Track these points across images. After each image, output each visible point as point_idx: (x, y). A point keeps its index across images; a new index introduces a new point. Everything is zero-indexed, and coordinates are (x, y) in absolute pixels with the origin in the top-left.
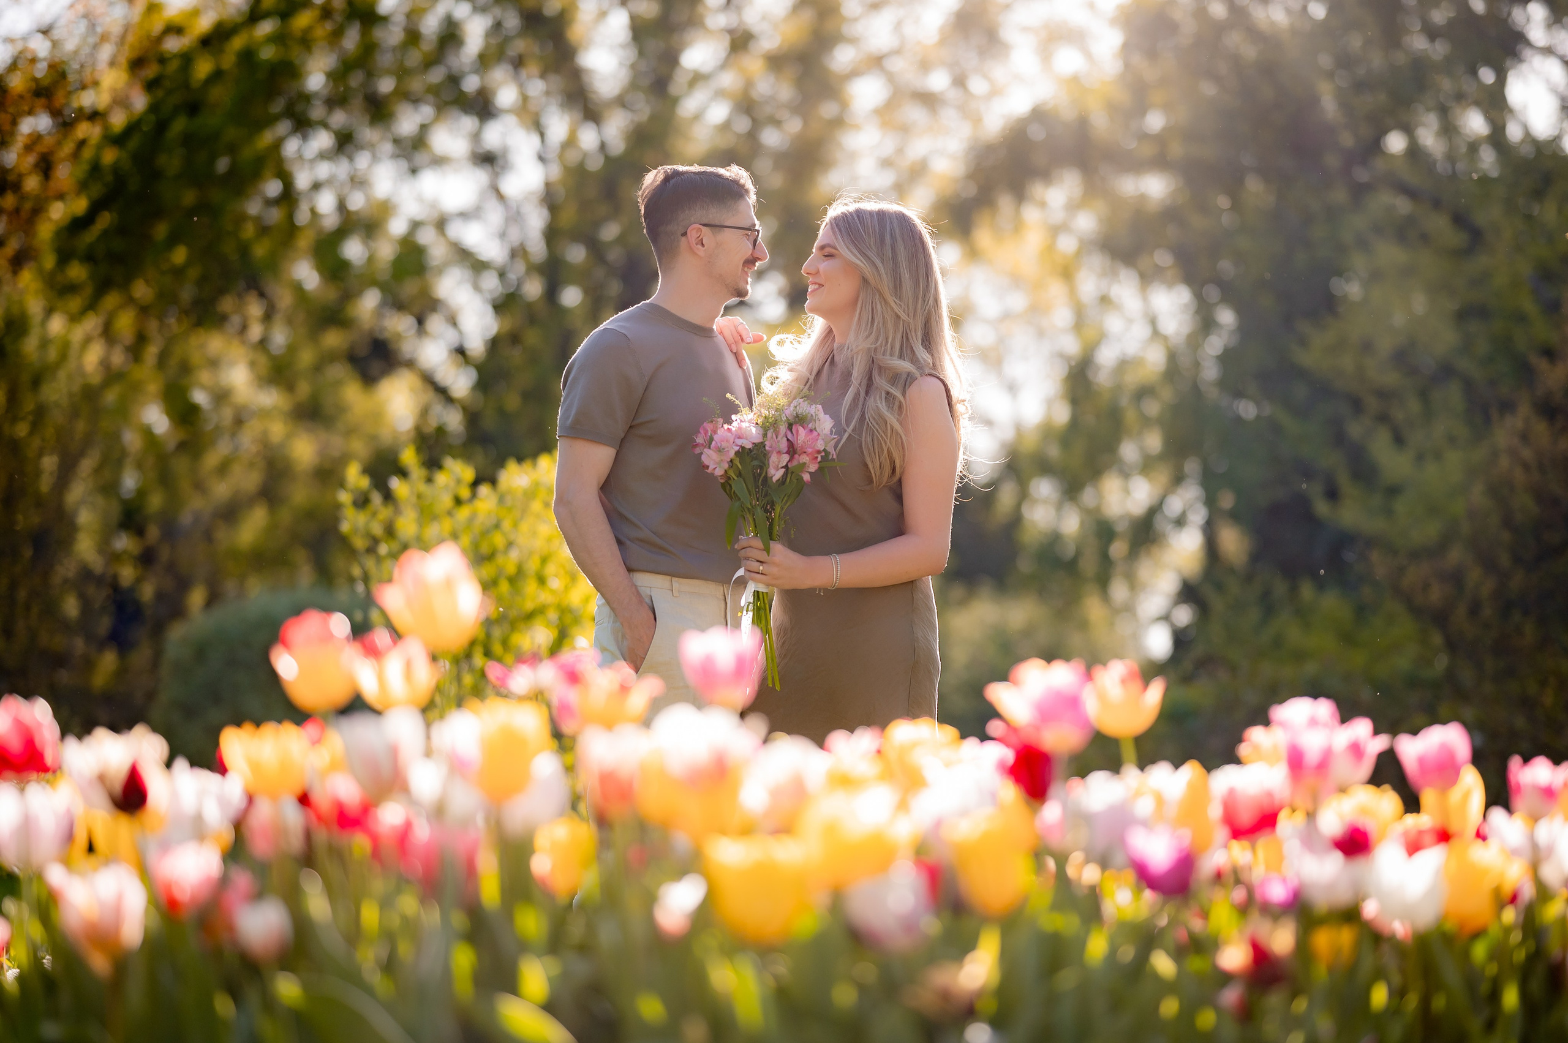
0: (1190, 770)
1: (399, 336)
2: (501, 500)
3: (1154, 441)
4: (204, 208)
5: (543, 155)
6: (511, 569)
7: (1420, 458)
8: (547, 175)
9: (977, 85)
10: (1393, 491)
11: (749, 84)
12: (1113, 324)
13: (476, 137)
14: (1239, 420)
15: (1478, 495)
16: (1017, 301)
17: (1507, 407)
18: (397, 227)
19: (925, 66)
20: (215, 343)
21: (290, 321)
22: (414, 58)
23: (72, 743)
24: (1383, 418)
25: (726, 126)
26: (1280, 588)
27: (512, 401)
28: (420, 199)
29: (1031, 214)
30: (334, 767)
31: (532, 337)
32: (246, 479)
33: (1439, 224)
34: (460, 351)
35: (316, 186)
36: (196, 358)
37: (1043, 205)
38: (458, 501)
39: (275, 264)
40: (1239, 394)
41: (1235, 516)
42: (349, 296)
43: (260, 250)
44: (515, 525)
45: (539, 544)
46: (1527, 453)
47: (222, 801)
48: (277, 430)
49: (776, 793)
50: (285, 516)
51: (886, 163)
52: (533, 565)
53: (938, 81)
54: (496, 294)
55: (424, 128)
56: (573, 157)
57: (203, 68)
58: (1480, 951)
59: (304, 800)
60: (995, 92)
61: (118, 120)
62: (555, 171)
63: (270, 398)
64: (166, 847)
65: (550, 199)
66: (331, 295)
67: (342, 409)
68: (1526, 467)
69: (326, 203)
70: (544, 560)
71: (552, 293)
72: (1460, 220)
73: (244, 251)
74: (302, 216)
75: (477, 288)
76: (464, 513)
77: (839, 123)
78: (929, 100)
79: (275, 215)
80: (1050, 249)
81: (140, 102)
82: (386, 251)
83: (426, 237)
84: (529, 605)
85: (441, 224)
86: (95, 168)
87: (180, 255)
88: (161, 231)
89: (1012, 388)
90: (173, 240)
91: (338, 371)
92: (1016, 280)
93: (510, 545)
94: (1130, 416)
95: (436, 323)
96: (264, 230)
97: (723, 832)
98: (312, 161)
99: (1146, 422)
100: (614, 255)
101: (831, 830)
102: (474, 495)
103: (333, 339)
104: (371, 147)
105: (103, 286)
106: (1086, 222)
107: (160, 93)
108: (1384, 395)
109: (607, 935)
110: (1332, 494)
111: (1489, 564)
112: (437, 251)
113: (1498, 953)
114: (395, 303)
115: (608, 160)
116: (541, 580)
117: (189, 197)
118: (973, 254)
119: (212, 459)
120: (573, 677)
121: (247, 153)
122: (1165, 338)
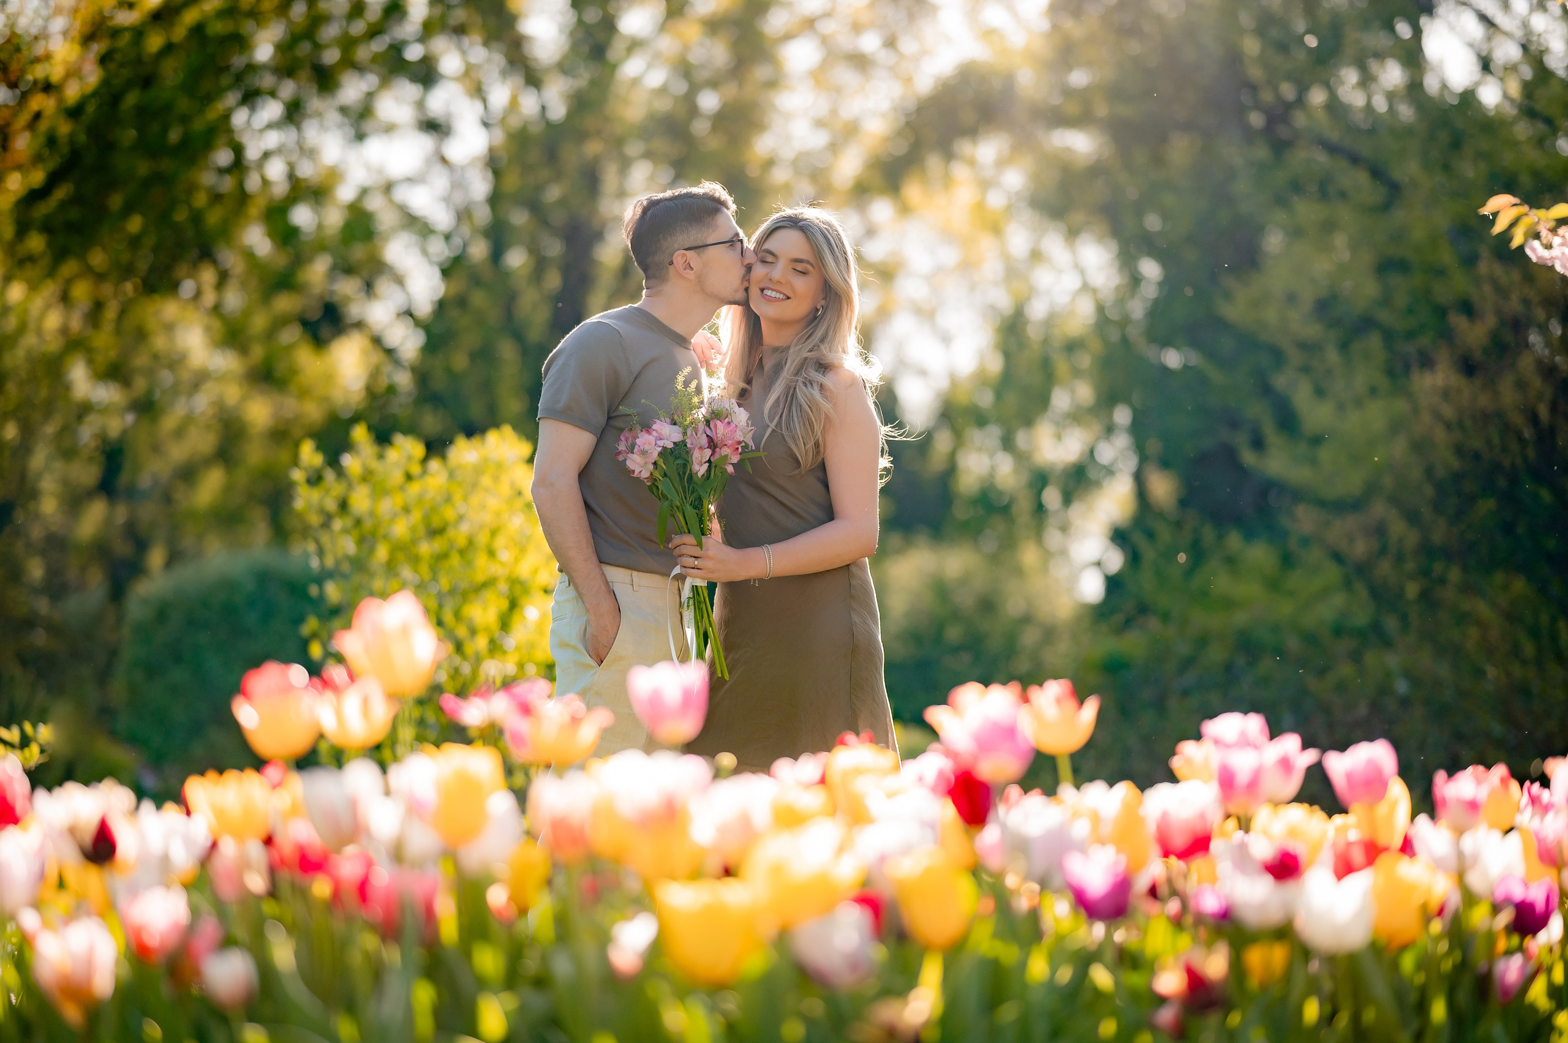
0: (1124, 789)
1: (348, 299)
2: (452, 475)
3: (1085, 392)
4: (158, 179)
5: (487, 121)
6: (461, 541)
7: (1341, 407)
8: (490, 141)
9: (908, 46)
10: (1317, 441)
11: (686, 48)
12: (1043, 278)
13: (420, 105)
14: (1165, 370)
15: (1399, 448)
16: (949, 256)
17: (1426, 362)
18: (346, 193)
19: (857, 28)
20: (169, 309)
21: (244, 285)
22: (358, 28)
23: (41, 795)
24: (1306, 370)
25: (663, 90)
26: (1208, 534)
27: (460, 361)
28: (368, 167)
29: (960, 172)
30: (295, 811)
31: (479, 299)
32: (202, 442)
33: (1358, 180)
34: (409, 313)
35: (266, 155)
36: (152, 324)
37: (972, 163)
38: (409, 477)
39: (227, 231)
40: (1166, 343)
41: (1165, 464)
42: (299, 260)
43: (213, 218)
44: (466, 498)
45: (487, 517)
46: (1448, 411)
47: (187, 841)
48: (232, 393)
49: (723, 831)
50: (242, 477)
51: (819, 124)
52: (483, 539)
53: (870, 43)
54: (442, 258)
55: (370, 96)
56: (515, 123)
57: (155, 42)
58: (1408, 962)
59: (268, 841)
60: (924, 53)
61: (72, 92)
62: (499, 136)
63: (225, 362)
64: (134, 892)
65: (493, 163)
66: (281, 261)
67: (294, 371)
68: (1448, 426)
69: (276, 170)
70: (494, 533)
71: (497, 254)
72: (1377, 173)
73: (197, 218)
74: (253, 183)
75: (425, 252)
76: (414, 488)
77: (773, 84)
78: (860, 62)
79: (227, 184)
80: (980, 207)
81: (93, 77)
82: (334, 218)
83: (375, 204)
84: (480, 577)
85: (388, 188)
86: (51, 141)
87: (135, 224)
88: (116, 201)
89: (946, 339)
90: (128, 209)
91: (290, 335)
92: (948, 235)
93: (461, 518)
94: (1062, 367)
95: (383, 286)
96: (217, 197)
97: (673, 877)
98: (261, 131)
99: (1077, 373)
100: (558, 218)
101: (777, 871)
102: (425, 472)
103: (285, 303)
104: (319, 115)
105: (59, 254)
106: (1015, 179)
107: (112, 66)
108: (1305, 346)
109: (562, 967)
110: (1258, 444)
111: (1412, 517)
112: (385, 217)
113: (1425, 963)
114: (345, 268)
115: (550, 126)
116: (491, 553)
117: (143, 168)
118: (905, 210)
119: (169, 422)
120: (526, 709)
121: (198, 125)
122: (1094, 291)
